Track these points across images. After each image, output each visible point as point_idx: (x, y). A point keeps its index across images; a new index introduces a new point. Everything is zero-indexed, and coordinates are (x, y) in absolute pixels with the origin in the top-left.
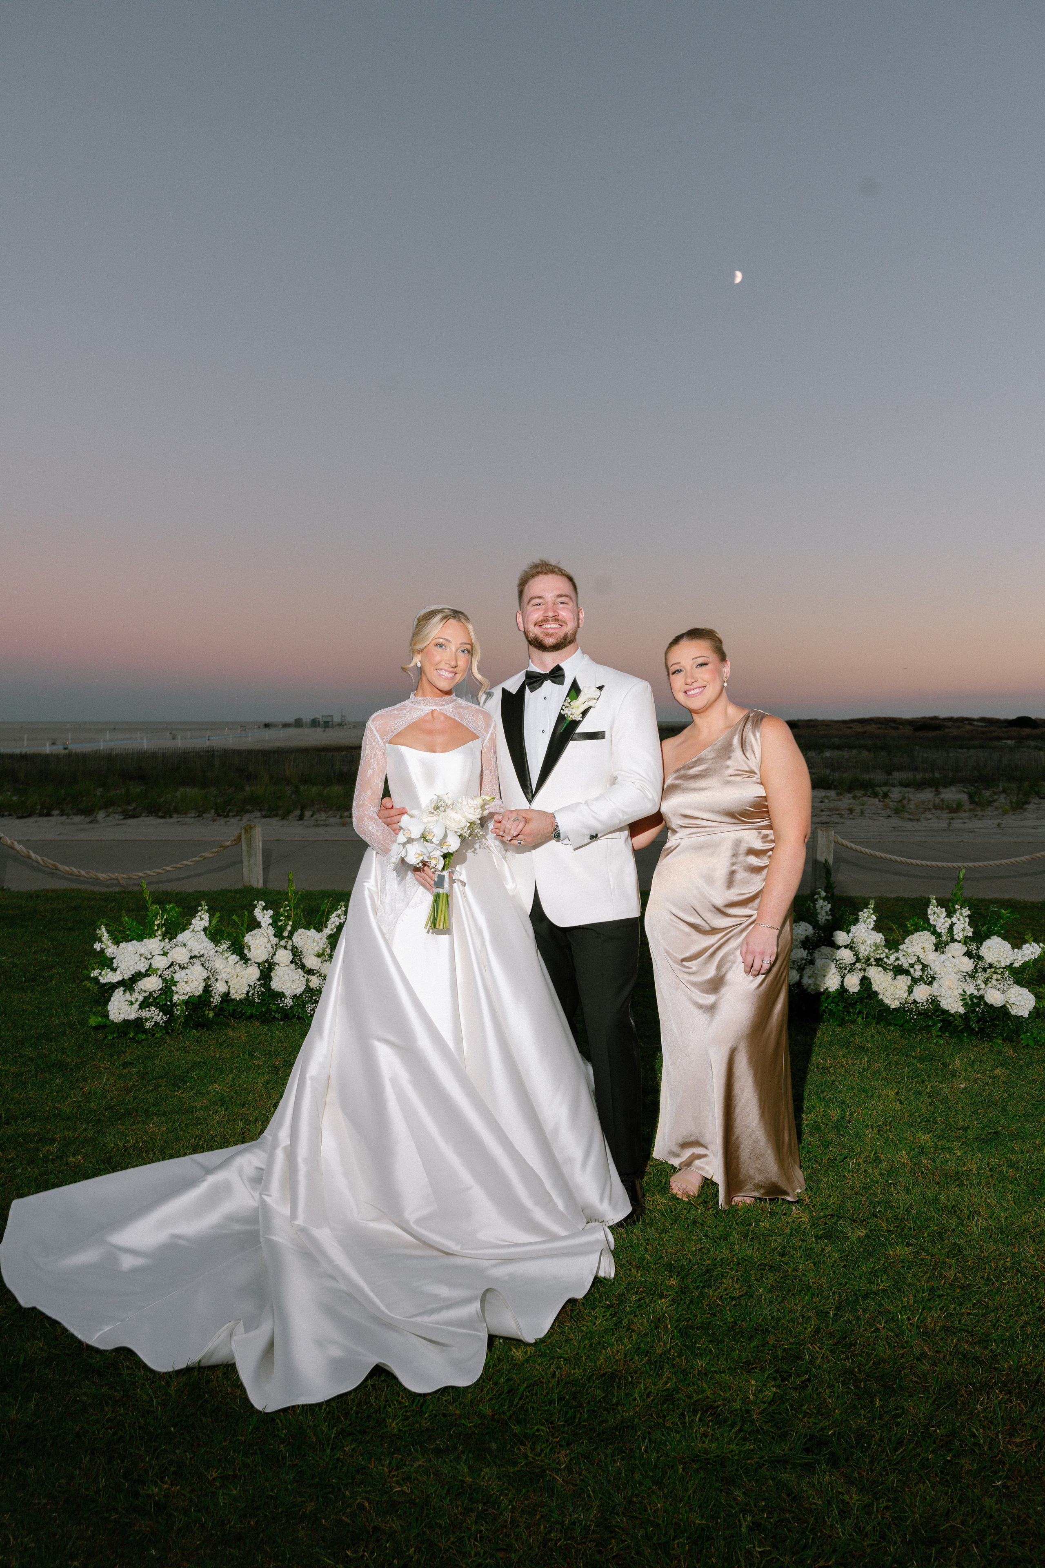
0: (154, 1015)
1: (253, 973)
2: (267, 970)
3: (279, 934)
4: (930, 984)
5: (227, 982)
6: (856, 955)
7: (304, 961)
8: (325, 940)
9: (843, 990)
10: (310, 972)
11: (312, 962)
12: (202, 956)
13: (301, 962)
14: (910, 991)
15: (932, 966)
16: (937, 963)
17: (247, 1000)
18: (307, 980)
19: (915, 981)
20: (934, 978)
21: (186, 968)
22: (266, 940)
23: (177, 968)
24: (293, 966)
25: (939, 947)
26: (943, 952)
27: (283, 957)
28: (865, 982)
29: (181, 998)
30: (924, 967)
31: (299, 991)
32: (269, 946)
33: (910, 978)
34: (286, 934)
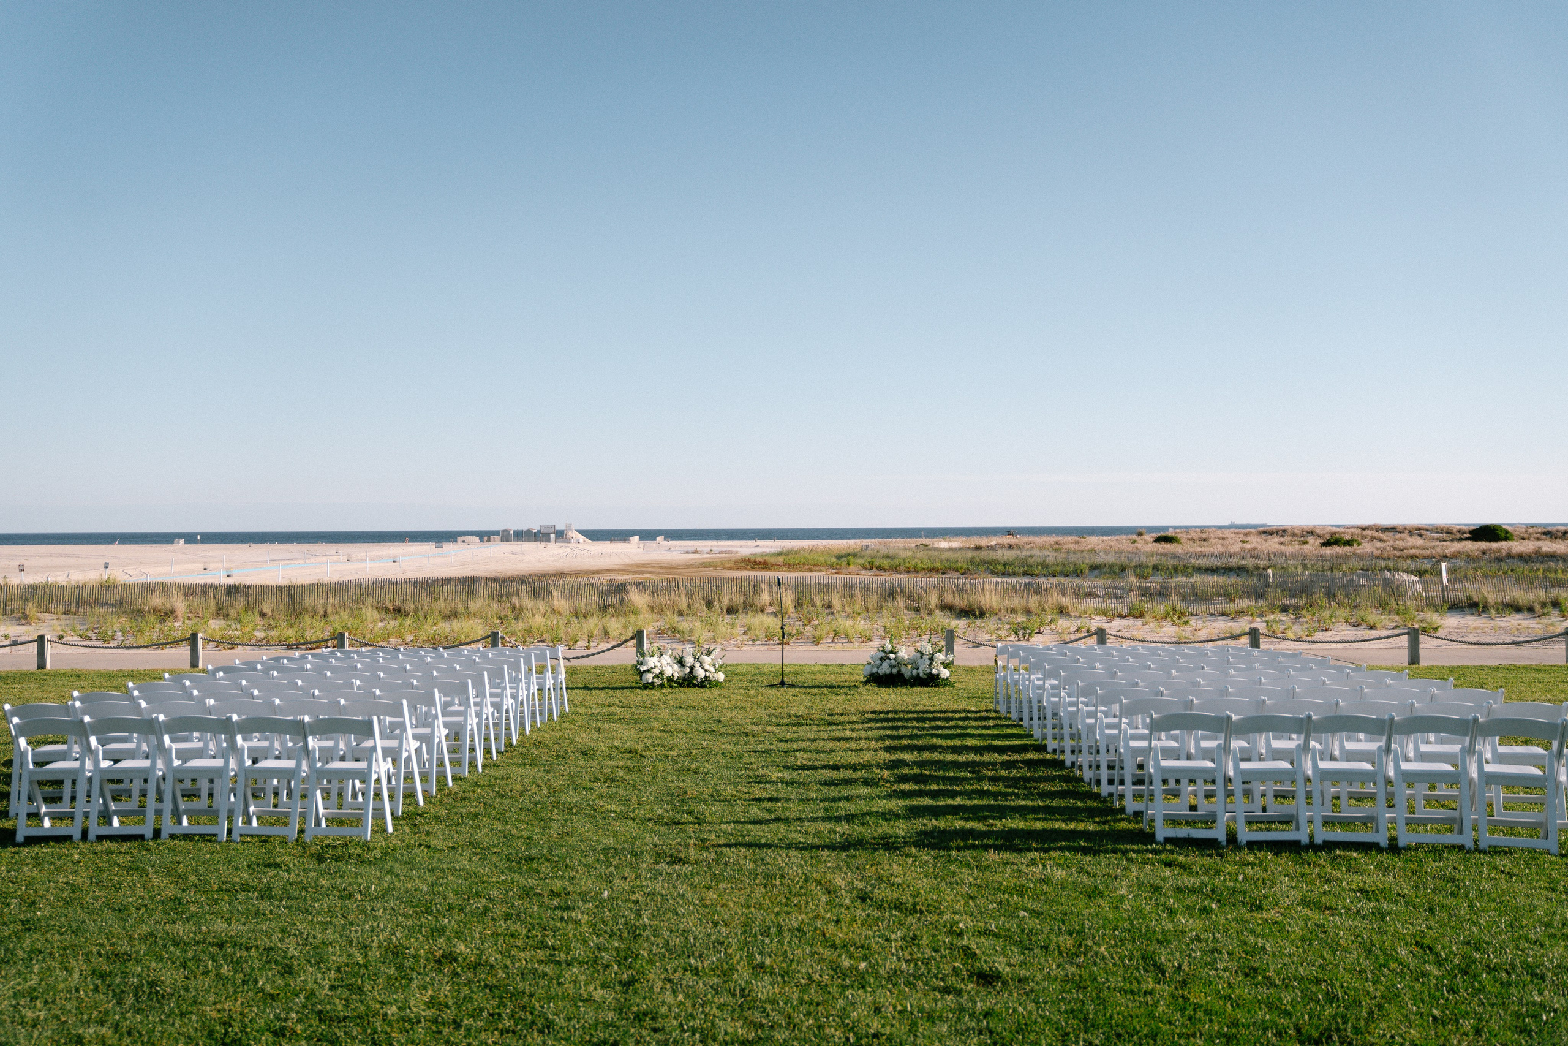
0: (657, 682)
1: (688, 670)
2: (692, 668)
3: (694, 657)
4: (917, 669)
5: (678, 673)
6: (897, 662)
8: (710, 659)
9: (891, 673)
10: (706, 670)
11: (707, 667)
12: (670, 663)
14: (912, 672)
16: (919, 662)
17: (685, 679)
19: (914, 669)
21: (666, 667)
26: (922, 659)
27: (697, 665)
28: (899, 672)
31: (702, 677)
34: (697, 657)
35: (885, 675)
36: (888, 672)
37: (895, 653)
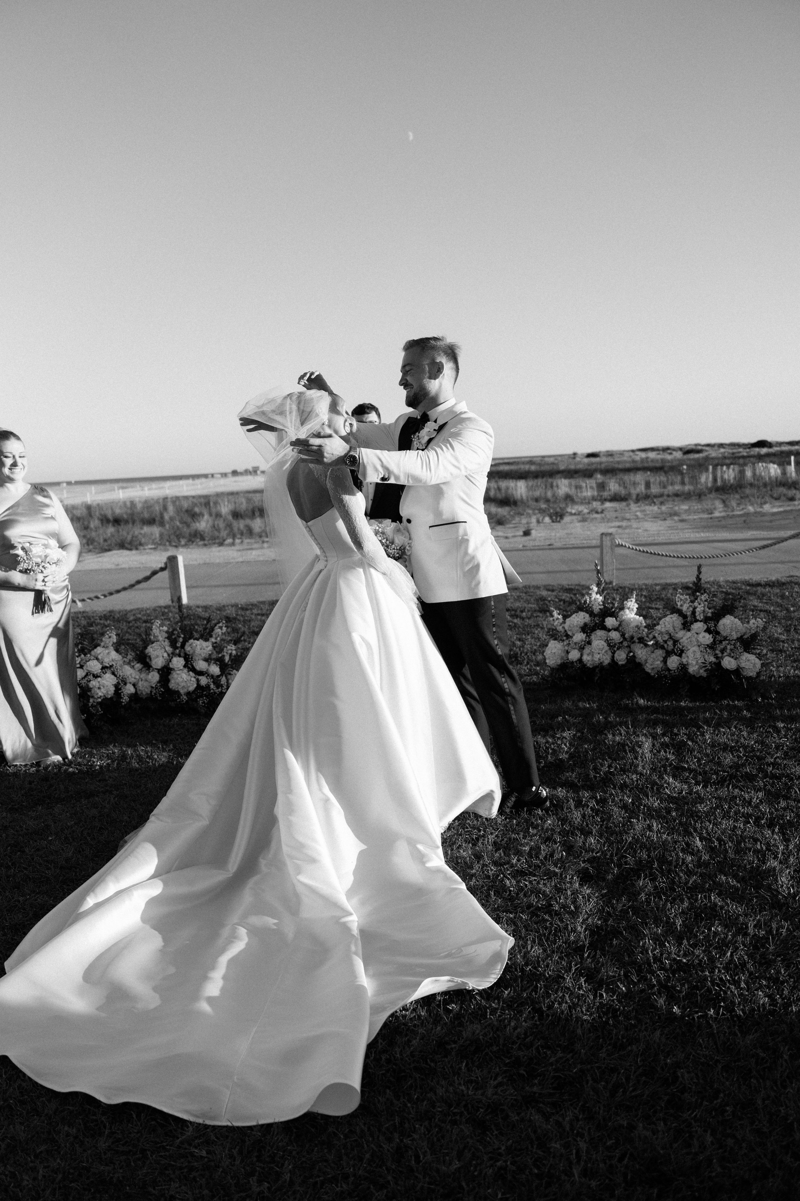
1: (154, 677)
2: (165, 674)
3: (173, 644)
4: (680, 655)
5: (134, 685)
6: (623, 635)
7: (194, 664)
8: (210, 648)
9: (613, 663)
10: (201, 673)
11: (201, 665)
12: (111, 666)
13: (193, 666)
14: (665, 661)
15: (681, 641)
16: (684, 638)
17: (151, 698)
18: (198, 680)
19: (669, 654)
20: (682, 651)
21: (100, 677)
22: (163, 650)
23: (91, 677)
24: (186, 670)
25: (686, 626)
26: (689, 630)
27: (178, 662)
28: (631, 656)
29: (95, 700)
30: (676, 642)
31: (192, 688)
32: (165, 655)
33: (664, 651)
34: (179, 645)
35: (600, 667)
36: (607, 660)
37: (613, 615)
